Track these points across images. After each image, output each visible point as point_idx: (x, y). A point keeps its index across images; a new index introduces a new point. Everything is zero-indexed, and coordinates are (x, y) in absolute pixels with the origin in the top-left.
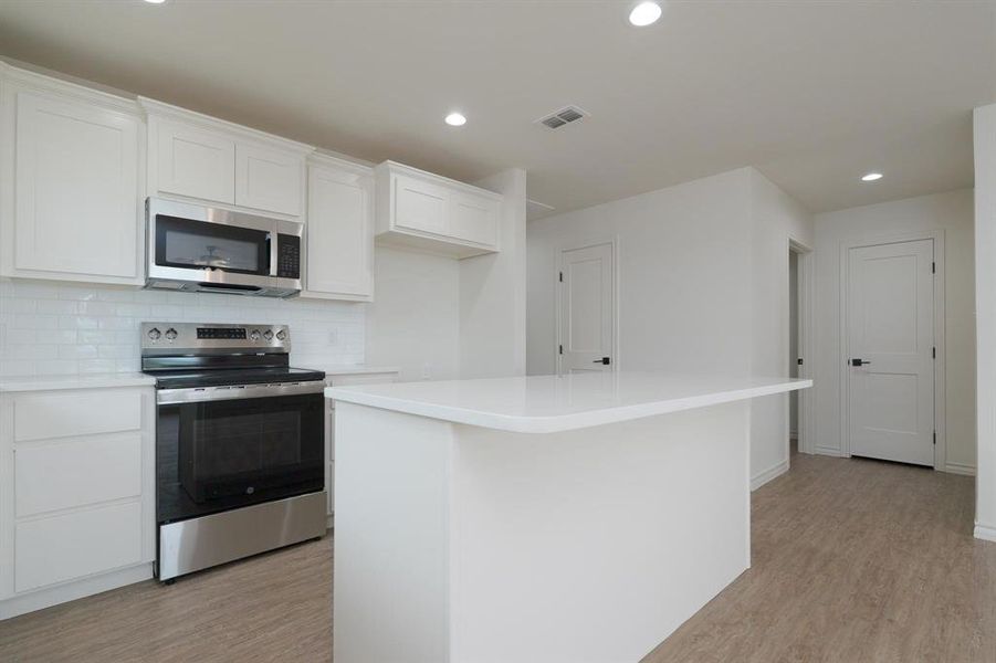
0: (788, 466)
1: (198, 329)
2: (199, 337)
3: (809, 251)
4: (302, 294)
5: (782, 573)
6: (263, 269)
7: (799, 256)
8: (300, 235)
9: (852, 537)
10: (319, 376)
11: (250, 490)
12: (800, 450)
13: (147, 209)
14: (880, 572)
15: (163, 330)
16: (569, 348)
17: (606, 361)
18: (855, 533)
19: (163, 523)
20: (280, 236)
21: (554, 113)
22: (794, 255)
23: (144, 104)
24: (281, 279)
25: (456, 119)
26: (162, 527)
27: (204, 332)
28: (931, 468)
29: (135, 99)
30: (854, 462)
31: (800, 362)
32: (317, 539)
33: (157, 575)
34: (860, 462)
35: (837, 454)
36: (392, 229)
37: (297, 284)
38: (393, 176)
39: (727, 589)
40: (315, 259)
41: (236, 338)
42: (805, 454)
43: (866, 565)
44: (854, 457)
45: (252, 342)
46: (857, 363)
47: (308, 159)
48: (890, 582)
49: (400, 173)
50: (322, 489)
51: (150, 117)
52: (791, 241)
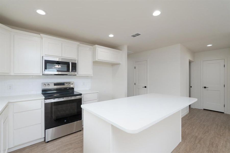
0: (188, 111)
1: (54, 84)
2: (54, 86)
3: (193, 62)
4: (77, 75)
5: (189, 143)
6: (68, 70)
7: (191, 63)
8: (76, 62)
9: (206, 133)
10: (81, 95)
11: (65, 121)
12: (191, 107)
13: (43, 59)
14: (214, 143)
15: (46, 84)
16: (137, 84)
17: (145, 87)
18: (206, 132)
19: (46, 129)
20: (72, 63)
21: (134, 34)
22: (190, 62)
23: (42, 36)
24: (72, 72)
25: (111, 36)
26: (46, 130)
27: (55, 84)
28: (223, 113)
29: (40, 35)
30: (204, 111)
31: (191, 87)
32: (80, 131)
33: (45, 140)
34: (206, 111)
35: (200, 108)
36: (97, 60)
37: (76, 73)
38: (97, 48)
39: (176, 148)
40: (80, 67)
41: (62, 85)
42: (192, 108)
43: (210, 142)
44: (204, 109)
45: (66, 86)
46: (205, 87)
47: (78, 45)
48: (216, 147)
49: (99, 47)
50: (81, 120)
51: (43, 38)
52: (189, 60)
